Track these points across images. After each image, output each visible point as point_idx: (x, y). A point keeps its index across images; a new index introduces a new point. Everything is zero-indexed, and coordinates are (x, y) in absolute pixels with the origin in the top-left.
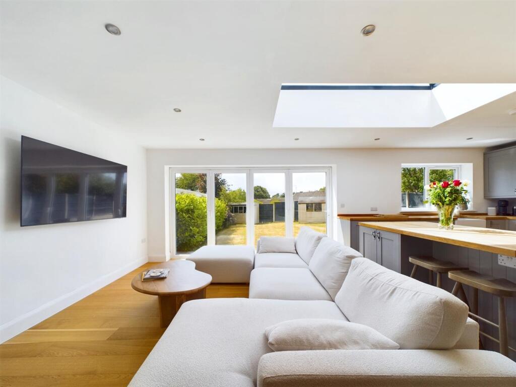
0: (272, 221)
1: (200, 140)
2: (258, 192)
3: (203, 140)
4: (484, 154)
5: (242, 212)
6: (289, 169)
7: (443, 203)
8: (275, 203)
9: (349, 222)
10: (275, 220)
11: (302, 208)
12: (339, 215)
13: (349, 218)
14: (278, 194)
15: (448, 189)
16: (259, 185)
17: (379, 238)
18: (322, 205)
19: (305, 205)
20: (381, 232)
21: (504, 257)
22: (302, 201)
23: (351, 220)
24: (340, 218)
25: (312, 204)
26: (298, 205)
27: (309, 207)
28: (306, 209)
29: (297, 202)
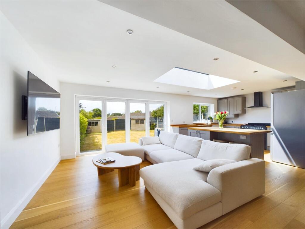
0: (114, 131)
1: (107, 82)
2: (97, 112)
3: (109, 82)
4: (217, 101)
5: (94, 125)
6: (148, 101)
7: (221, 119)
8: (116, 119)
9: (178, 128)
10: (116, 130)
11: (134, 122)
12: (171, 125)
13: (178, 126)
14: (109, 114)
15: (223, 115)
16: (98, 108)
17: (199, 133)
18: (144, 120)
19: (135, 121)
20: (200, 131)
21: (242, 136)
22: (133, 118)
23: (179, 127)
24: (172, 127)
25: (139, 120)
26: (131, 121)
27: (137, 122)
28: (135, 122)
29: (130, 119)
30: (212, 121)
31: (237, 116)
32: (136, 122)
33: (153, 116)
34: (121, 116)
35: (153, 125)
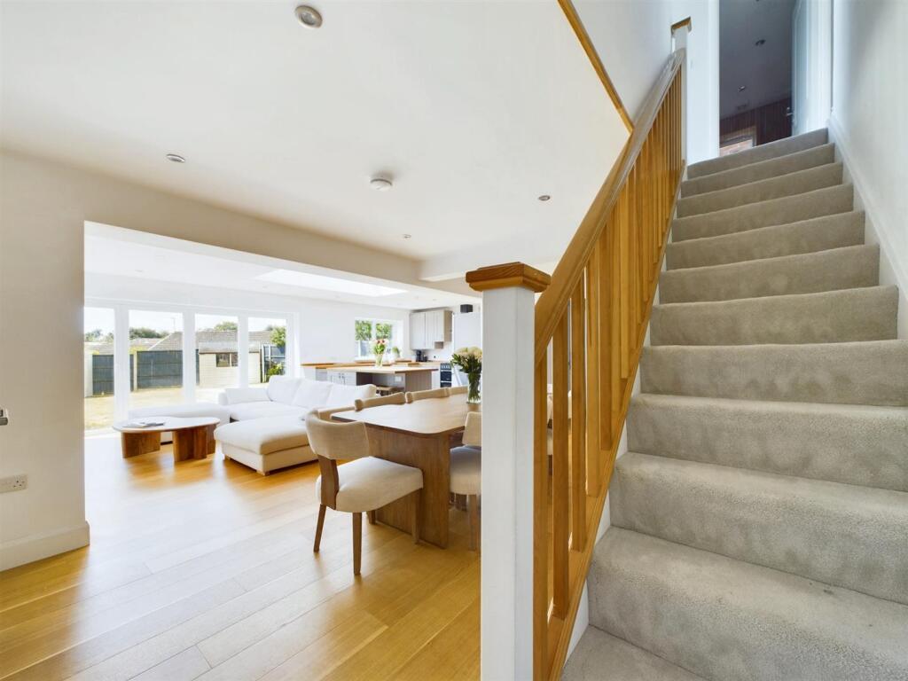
8: (138, 352)
9: (314, 371)
11: (208, 361)
13: (315, 367)
19: (214, 356)
22: (207, 349)
23: (317, 369)
24: (304, 368)
25: (227, 354)
26: (201, 357)
27: (221, 360)
28: (215, 362)
29: (197, 350)
30: (399, 356)
31: (440, 345)
32: (218, 362)
33: (274, 341)
34: (161, 340)
35: (275, 367)
